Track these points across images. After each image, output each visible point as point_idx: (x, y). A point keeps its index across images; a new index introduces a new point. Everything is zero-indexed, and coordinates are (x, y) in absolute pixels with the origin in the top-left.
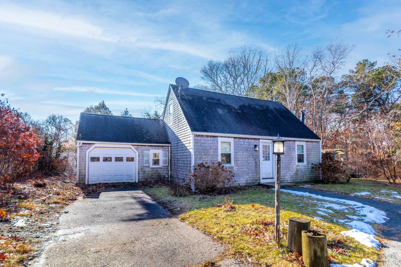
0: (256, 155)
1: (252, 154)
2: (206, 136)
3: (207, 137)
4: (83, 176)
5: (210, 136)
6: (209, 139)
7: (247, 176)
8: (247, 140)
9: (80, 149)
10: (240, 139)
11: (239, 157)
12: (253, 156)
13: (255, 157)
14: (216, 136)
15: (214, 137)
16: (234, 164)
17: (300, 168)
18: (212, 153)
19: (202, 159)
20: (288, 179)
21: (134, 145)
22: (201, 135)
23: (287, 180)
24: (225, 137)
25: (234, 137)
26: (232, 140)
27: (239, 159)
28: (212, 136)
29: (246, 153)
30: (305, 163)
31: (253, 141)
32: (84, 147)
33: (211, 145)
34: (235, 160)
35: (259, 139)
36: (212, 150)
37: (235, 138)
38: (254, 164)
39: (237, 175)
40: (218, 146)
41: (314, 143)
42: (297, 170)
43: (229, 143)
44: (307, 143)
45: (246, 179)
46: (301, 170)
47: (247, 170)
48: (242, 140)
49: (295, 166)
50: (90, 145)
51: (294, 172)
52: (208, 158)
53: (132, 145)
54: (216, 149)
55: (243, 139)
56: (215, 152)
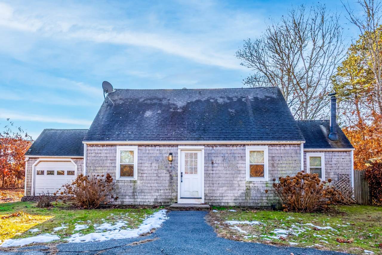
0: (171, 167)
1: (166, 166)
2: (101, 145)
3: (103, 146)
4: (30, 188)
5: (107, 145)
6: (105, 148)
7: (157, 193)
8: (158, 148)
9: (28, 163)
10: (147, 147)
11: (146, 169)
12: (166, 167)
13: (170, 169)
14: (114, 145)
15: (112, 145)
16: (138, 178)
17: (256, 185)
18: (108, 165)
19: (96, 171)
20: (229, 201)
21: (73, 158)
22: (96, 145)
23: (228, 203)
24: (125, 145)
25: (138, 145)
26: (135, 149)
27: (146, 172)
28: (109, 145)
29: (156, 163)
30: (267, 178)
31: (167, 148)
32: (31, 161)
33: (108, 155)
34: (138, 173)
35: (178, 145)
36: (109, 161)
37: (140, 145)
38: (168, 178)
39: (142, 191)
40: (116, 157)
41: (288, 148)
42: (248, 189)
43: (132, 152)
44: (271, 148)
45: (155, 197)
46: (256, 188)
47: (156, 185)
48: (150, 148)
49: (244, 182)
50: (36, 159)
51: (242, 191)
52: (104, 171)
53: (71, 158)
54: (114, 160)
55: (152, 146)
56: (112, 163)
